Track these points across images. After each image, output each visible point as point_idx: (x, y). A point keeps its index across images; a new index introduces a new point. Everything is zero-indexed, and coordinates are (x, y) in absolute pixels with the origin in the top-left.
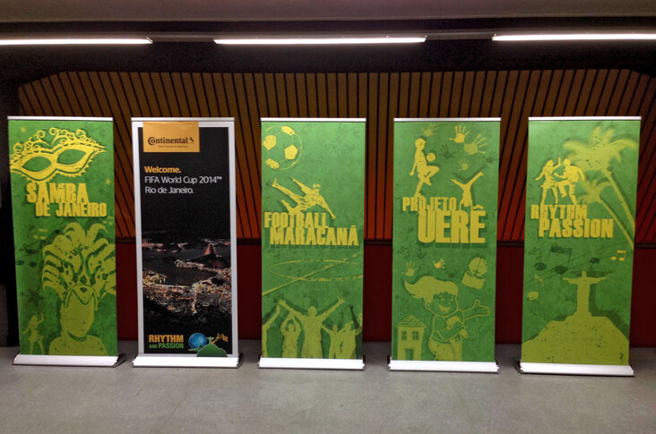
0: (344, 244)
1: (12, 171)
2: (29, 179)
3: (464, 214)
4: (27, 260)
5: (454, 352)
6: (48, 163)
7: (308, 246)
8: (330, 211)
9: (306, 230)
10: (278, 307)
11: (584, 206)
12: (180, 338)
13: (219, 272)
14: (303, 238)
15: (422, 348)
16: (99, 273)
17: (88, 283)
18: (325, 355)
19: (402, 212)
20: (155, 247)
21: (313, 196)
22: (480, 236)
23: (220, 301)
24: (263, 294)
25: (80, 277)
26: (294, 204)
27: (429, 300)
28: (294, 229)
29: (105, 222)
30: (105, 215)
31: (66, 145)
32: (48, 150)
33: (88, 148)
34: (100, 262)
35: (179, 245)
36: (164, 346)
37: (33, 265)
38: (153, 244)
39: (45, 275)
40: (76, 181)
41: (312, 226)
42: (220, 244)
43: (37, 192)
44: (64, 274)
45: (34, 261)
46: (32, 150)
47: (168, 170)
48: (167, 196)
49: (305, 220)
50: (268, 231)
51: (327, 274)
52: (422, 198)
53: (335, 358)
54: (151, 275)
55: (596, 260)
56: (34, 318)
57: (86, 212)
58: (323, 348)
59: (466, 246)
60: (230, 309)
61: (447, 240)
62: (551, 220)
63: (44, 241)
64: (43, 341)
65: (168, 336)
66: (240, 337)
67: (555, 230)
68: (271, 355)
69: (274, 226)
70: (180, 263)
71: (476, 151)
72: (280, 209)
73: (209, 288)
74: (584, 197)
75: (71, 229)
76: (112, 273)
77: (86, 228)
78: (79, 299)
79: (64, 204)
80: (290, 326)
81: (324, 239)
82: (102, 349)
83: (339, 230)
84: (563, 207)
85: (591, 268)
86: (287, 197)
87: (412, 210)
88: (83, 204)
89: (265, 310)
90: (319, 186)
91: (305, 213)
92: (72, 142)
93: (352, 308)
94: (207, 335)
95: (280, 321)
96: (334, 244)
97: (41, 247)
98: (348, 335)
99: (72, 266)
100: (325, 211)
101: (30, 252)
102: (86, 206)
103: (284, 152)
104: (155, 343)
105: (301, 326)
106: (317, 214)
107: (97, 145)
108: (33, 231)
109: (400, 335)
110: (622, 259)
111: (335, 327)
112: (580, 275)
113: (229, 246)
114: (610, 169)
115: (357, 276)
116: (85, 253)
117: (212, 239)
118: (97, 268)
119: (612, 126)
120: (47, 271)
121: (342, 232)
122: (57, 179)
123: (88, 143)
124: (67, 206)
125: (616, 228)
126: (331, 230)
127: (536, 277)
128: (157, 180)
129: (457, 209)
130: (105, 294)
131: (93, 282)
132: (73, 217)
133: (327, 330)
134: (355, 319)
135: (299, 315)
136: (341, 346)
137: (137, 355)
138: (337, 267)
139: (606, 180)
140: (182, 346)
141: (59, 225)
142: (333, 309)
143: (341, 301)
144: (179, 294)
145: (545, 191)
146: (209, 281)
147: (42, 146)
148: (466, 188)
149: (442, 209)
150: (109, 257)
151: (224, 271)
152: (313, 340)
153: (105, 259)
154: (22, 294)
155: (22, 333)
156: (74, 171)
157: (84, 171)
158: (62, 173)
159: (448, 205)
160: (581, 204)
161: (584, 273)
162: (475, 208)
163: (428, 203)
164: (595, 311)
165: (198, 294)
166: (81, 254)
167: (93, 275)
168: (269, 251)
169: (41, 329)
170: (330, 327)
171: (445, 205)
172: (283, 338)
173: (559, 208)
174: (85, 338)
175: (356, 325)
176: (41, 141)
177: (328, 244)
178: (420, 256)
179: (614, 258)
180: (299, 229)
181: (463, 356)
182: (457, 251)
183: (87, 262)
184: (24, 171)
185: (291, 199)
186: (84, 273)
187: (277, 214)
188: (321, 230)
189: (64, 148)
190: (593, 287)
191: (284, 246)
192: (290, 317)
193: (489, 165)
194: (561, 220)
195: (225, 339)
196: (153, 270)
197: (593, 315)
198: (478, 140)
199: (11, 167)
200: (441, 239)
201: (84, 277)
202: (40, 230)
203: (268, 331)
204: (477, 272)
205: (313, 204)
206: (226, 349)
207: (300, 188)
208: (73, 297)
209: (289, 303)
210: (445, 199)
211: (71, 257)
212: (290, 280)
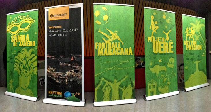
0: (127, 54)
1: (7, 32)
2: (12, 34)
3: (167, 43)
4: (10, 61)
5: (166, 90)
6: (17, 28)
7: (113, 55)
8: (121, 41)
9: (112, 49)
10: (101, 81)
11: (196, 41)
12: (61, 93)
13: (77, 67)
14: (111, 52)
15: (156, 91)
16: (32, 66)
17: (28, 70)
18: (120, 98)
19: (147, 42)
20: (52, 57)
21: (115, 36)
22: (172, 51)
23: (77, 79)
24: (95, 76)
25: (25, 67)
26: (107, 39)
27: (158, 73)
28: (107, 49)
29: (34, 48)
30: (34, 45)
31: (23, 21)
32: (17, 24)
33: (30, 21)
34: (32, 63)
35: (61, 57)
36: (54, 96)
37: (12, 62)
38: (51, 56)
39: (15, 66)
40: (25, 34)
41: (114, 47)
42: (77, 56)
43: (14, 38)
44: (20, 66)
45: (12, 61)
46: (13, 24)
47: (57, 27)
48: (57, 37)
49: (111, 45)
50: (97, 50)
51: (121, 66)
52: (154, 37)
53: (124, 99)
54: (50, 68)
55: (199, 56)
56: (11, 80)
57: (28, 44)
58: (120, 96)
59: (168, 54)
60: (81, 82)
61: (162, 52)
62: (189, 45)
63: (15, 55)
64: (13, 88)
65: (56, 92)
66: (85, 91)
67: (190, 48)
68: (99, 100)
69: (99, 48)
70: (61, 64)
71: (169, 22)
72: (101, 41)
73: (73, 74)
74: (195, 39)
75: (23, 51)
76: (36, 67)
77: (28, 50)
78: (25, 75)
79: (22, 42)
80: (107, 88)
81: (119, 52)
82: (32, 94)
83: (125, 49)
84: (191, 41)
85: (198, 58)
86: (104, 36)
87: (151, 41)
88: (27, 42)
89: (96, 82)
90: (117, 31)
91: (112, 42)
92: (25, 20)
93: (131, 79)
94: (71, 93)
95: (102, 86)
96: (123, 54)
97: (14, 57)
98: (130, 90)
99: (23, 64)
100: (119, 41)
101: (11, 58)
102: (28, 42)
103: (103, 17)
104: (51, 94)
105: (111, 88)
106: (116, 43)
107: (33, 20)
108: (12, 51)
109: (148, 87)
110: (204, 55)
111: (124, 87)
112: (196, 61)
113: (81, 56)
114: (200, 31)
115: (132, 67)
116: (27, 59)
117: (74, 54)
118: (31, 65)
119: (200, 20)
120: (15, 65)
121: (126, 50)
122: (20, 33)
123: (30, 19)
124: (23, 43)
125: (202, 47)
126: (122, 49)
127: (187, 62)
128: (53, 31)
129: (165, 42)
130: (33, 74)
131: (30, 70)
132: (24, 47)
133: (121, 88)
134: (132, 83)
135: (110, 83)
136: (127, 94)
137: (44, 98)
138: (124, 63)
139: (199, 34)
140: (61, 96)
141: (20, 49)
142: (124, 80)
143: (127, 77)
144: (61, 76)
145: (187, 37)
146: (72, 71)
147: (16, 22)
148: (167, 34)
149: (160, 41)
150: (35, 61)
151: (79, 67)
152: (116, 93)
153: (34, 62)
154: (8, 72)
155: (8, 85)
156: (25, 30)
157: (28, 30)
158: (21, 31)
159: (162, 40)
160: (195, 41)
161: (197, 60)
162: (170, 41)
163: (156, 39)
164: (200, 70)
165: (68, 76)
166: (26, 60)
167: (30, 67)
168: (97, 58)
169: (13, 84)
170: (122, 87)
171: (161, 40)
172: (103, 93)
173: (190, 42)
174: (26, 89)
175: (132, 85)
176: (15, 21)
177: (121, 54)
178: (154, 58)
179: (202, 55)
180: (110, 48)
181: (169, 91)
182: (166, 56)
183: (28, 62)
184: (11, 32)
185: (106, 37)
186: (27, 66)
187: (100, 43)
188: (118, 49)
189: (23, 22)
190: (199, 63)
191: (103, 56)
192: (106, 84)
193: (173, 27)
194: (191, 45)
195: (79, 94)
196: (50, 66)
197: (199, 71)
198: (170, 19)
199: (7, 31)
200: (160, 52)
201: (27, 67)
202: (14, 51)
203: (97, 91)
204: (172, 62)
205: (115, 39)
206: (79, 98)
207: (109, 32)
208: (23, 74)
209: (105, 79)
210: (161, 38)
211: (23, 61)
212: (106, 70)
